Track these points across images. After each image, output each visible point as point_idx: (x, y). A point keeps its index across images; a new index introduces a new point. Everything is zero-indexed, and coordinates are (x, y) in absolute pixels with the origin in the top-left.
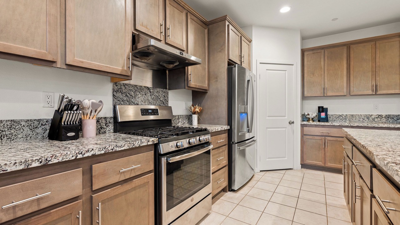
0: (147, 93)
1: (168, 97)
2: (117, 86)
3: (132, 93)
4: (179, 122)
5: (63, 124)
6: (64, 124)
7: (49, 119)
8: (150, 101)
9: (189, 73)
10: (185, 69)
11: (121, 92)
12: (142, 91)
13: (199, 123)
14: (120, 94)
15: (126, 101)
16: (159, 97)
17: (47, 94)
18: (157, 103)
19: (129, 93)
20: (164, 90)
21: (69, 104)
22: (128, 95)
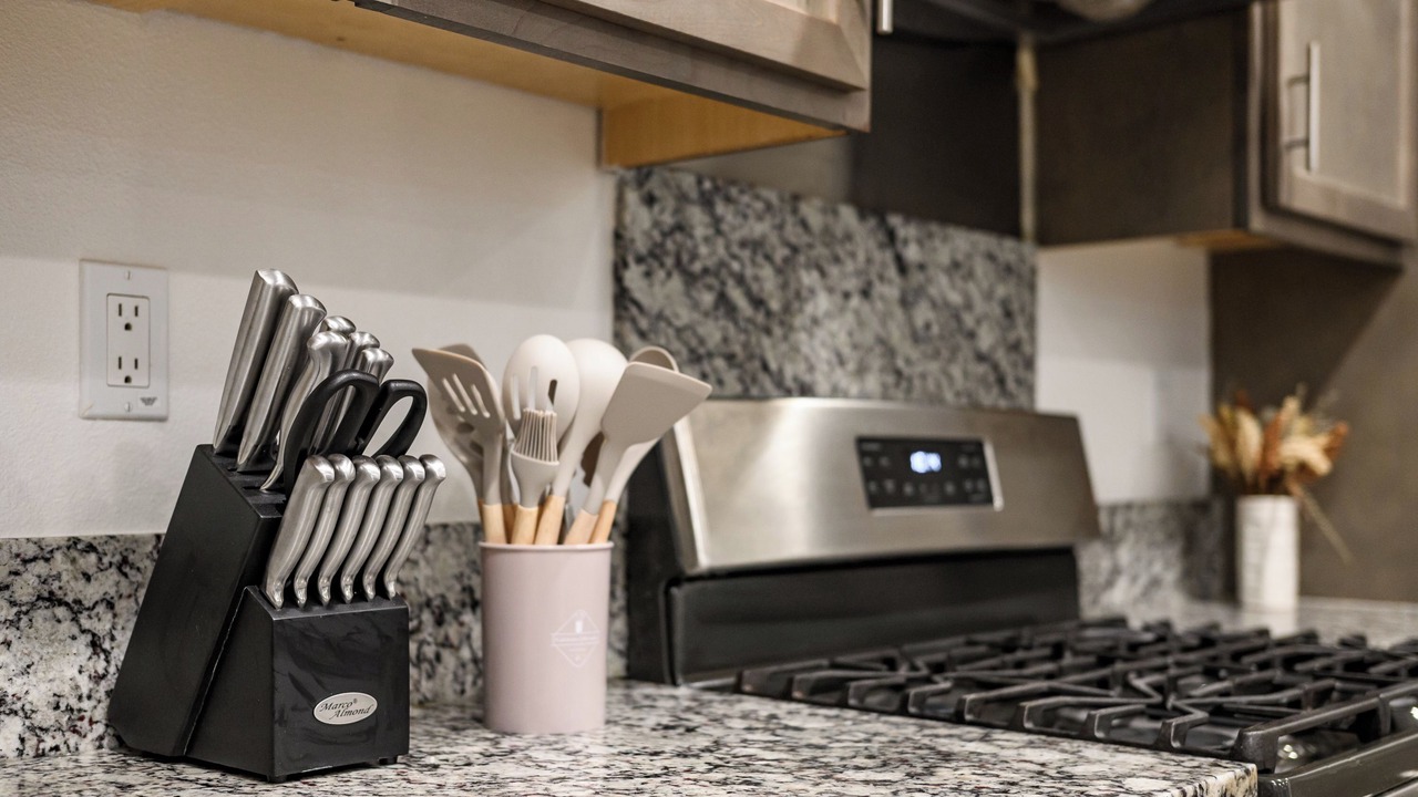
0: (874, 277)
1: (1031, 323)
2: (650, 200)
3: (768, 281)
4: (1116, 572)
5: (278, 599)
6: (289, 594)
7: (135, 540)
8: (900, 363)
9: (1288, 67)
10: (1243, 24)
11: (678, 263)
12: (841, 252)
13: (1308, 587)
14: (676, 283)
15: (720, 363)
16: (969, 320)
17: (115, 278)
18: (950, 378)
19: (740, 280)
20: (1007, 249)
21: (345, 384)
22: (736, 295)
